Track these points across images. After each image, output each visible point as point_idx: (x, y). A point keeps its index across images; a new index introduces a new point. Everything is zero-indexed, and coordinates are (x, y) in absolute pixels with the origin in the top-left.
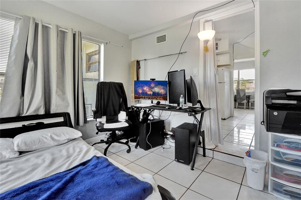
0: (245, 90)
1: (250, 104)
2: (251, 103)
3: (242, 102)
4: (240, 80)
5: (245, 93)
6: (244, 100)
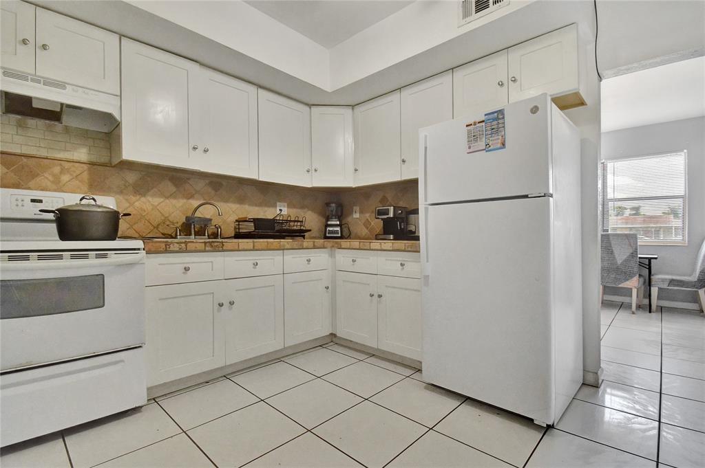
0: (634, 237)
1: (654, 291)
2: (660, 289)
3: (620, 286)
4: (611, 200)
5: (636, 251)
6: (631, 276)
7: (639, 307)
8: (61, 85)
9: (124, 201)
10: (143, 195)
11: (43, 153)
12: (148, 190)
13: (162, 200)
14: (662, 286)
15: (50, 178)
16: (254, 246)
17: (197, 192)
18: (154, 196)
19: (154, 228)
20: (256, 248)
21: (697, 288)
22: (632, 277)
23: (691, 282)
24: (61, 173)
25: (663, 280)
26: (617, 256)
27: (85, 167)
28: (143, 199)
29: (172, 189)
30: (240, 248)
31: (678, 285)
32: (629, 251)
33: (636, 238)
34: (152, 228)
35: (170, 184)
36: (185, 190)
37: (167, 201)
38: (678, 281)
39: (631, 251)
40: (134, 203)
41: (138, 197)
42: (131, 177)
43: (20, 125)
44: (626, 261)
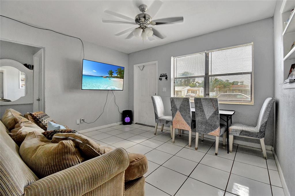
5: (217, 110)
7: (221, 145)
14: (235, 135)
21: (259, 137)
22: (215, 129)
23: (255, 133)
25: (236, 131)
26: (206, 113)
31: (246, 135)
32: (213, 111)
33: (217, 101)
38: (246, 132)
39: (214, 111)
44: (211, 117)
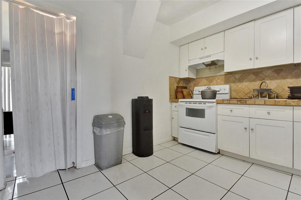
8: (210, 56)
9: (235, 85)
10: (242, 82)
11: (214, 75)
12: (244, 80)
13: (249, 83)
15: (215, 82)
16: (265, 103)
17: (266, 77)
18: (246, 81)
19: (246, 94)
20: (266, 104)
24: (218, 80)
27: (224, 76)
28: (242, 84)
29: (254, 77)
30: (256, 103)
34: (245, 95)
35: (253, 75)
36: (260, 77)
37: (251, 83)
40: (238, 85)
41: (240, 83)
42: (237, 76)
43: (210, 69)
